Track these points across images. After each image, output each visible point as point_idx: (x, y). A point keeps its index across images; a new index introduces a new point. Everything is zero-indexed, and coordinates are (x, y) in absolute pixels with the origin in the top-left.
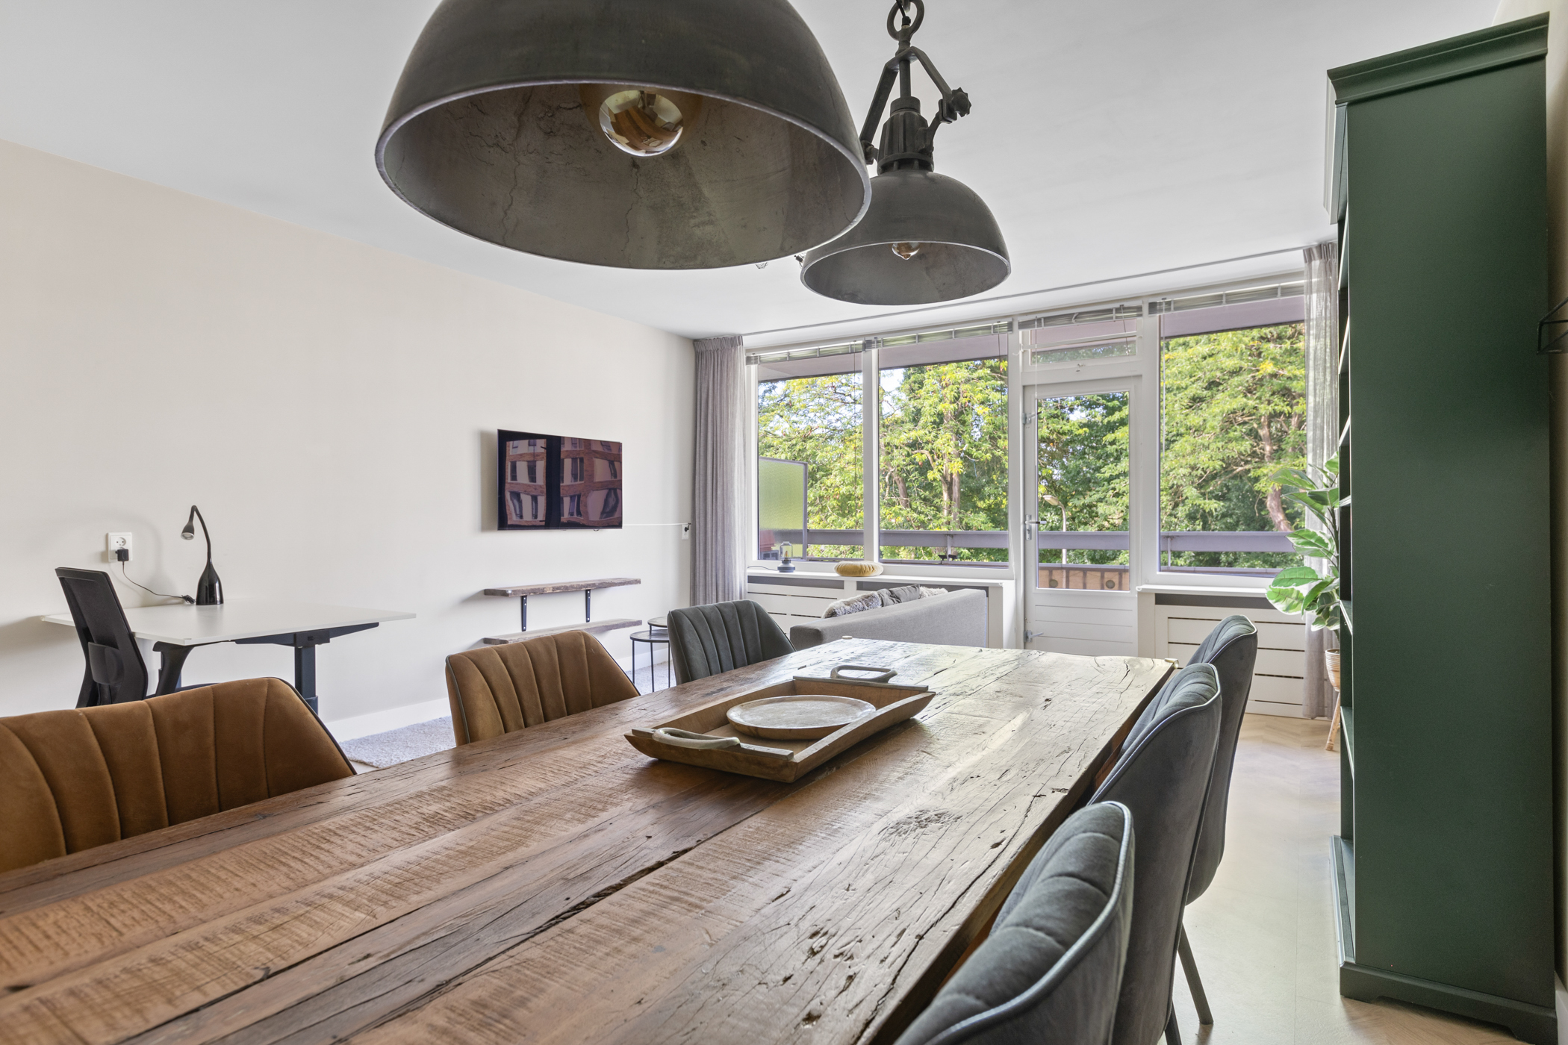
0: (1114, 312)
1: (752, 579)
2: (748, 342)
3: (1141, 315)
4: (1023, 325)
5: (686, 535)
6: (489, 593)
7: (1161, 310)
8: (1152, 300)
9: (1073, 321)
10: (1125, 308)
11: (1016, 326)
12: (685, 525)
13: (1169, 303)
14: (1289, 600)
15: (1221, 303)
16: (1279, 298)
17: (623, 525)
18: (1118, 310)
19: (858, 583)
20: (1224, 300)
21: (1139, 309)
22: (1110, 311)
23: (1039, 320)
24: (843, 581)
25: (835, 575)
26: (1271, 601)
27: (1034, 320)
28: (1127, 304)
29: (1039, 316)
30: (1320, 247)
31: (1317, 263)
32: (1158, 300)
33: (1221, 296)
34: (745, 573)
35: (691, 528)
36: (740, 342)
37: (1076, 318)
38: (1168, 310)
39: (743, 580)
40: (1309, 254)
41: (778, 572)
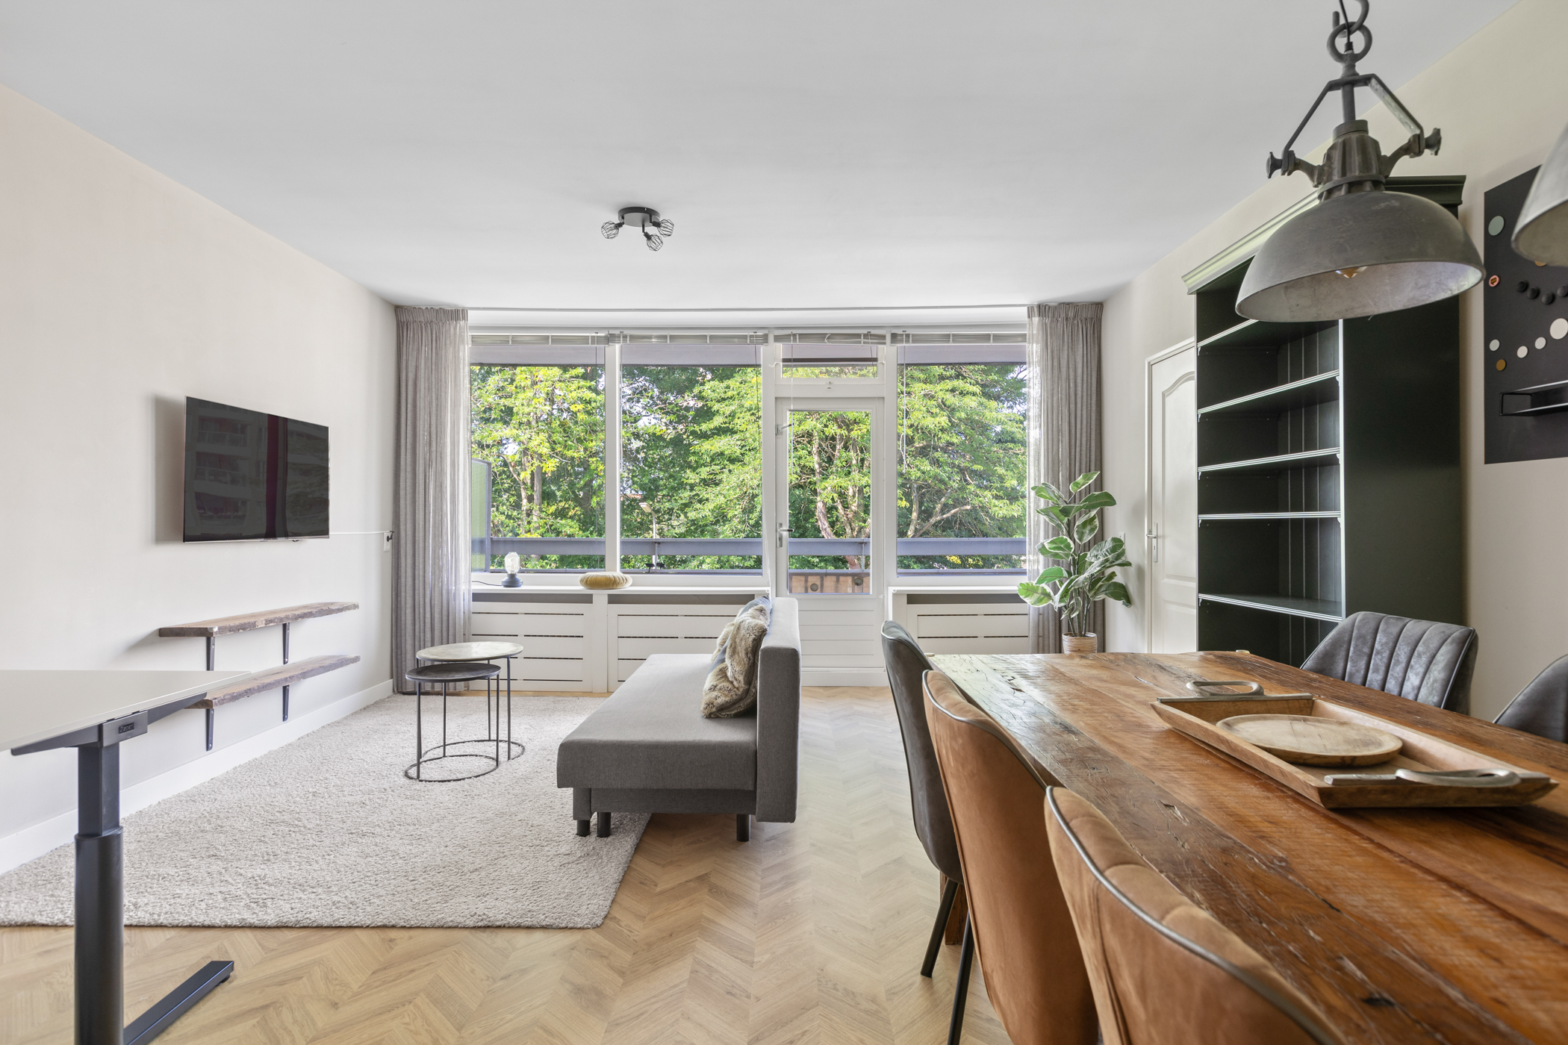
0: (862, 337)
1: (478, 597)
2: (473, 317)
3: (885, 343)
4: (777, 339)
5: (388, 546)
6: (166, 633)
7: (902, 341)
8: (894, 331)
9: (826, 341)
10: (871, 335)
11: (771, 338)
12: (387, 534)
13: (908, 336)
14: (1036, 596)
15: (948, 341)
16: (991, 344)
17: (330, 533)
18: (866, 336)
19: (609, 595)
20: (951, 340)
21: (883, 337)
22: (858, 336)
23: (795, 335)
24: (592, 595)
25: (579, 588)
26: (1021, 597)
27: (790, 335)
28: (873, 332)
29: (795, 332)
30: (1039, 306)
31: (1036, 319)
32: (899, 332)
33: (949, 335)
34: (469, 590)
35: (394, 538)
36: (465, 318)
37: (828, 338)
38: (907, 341)
39: (467, 597)
40: (1030, 310)
41: (502, 588)
